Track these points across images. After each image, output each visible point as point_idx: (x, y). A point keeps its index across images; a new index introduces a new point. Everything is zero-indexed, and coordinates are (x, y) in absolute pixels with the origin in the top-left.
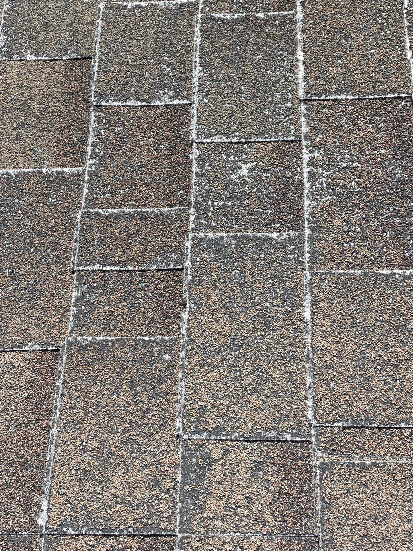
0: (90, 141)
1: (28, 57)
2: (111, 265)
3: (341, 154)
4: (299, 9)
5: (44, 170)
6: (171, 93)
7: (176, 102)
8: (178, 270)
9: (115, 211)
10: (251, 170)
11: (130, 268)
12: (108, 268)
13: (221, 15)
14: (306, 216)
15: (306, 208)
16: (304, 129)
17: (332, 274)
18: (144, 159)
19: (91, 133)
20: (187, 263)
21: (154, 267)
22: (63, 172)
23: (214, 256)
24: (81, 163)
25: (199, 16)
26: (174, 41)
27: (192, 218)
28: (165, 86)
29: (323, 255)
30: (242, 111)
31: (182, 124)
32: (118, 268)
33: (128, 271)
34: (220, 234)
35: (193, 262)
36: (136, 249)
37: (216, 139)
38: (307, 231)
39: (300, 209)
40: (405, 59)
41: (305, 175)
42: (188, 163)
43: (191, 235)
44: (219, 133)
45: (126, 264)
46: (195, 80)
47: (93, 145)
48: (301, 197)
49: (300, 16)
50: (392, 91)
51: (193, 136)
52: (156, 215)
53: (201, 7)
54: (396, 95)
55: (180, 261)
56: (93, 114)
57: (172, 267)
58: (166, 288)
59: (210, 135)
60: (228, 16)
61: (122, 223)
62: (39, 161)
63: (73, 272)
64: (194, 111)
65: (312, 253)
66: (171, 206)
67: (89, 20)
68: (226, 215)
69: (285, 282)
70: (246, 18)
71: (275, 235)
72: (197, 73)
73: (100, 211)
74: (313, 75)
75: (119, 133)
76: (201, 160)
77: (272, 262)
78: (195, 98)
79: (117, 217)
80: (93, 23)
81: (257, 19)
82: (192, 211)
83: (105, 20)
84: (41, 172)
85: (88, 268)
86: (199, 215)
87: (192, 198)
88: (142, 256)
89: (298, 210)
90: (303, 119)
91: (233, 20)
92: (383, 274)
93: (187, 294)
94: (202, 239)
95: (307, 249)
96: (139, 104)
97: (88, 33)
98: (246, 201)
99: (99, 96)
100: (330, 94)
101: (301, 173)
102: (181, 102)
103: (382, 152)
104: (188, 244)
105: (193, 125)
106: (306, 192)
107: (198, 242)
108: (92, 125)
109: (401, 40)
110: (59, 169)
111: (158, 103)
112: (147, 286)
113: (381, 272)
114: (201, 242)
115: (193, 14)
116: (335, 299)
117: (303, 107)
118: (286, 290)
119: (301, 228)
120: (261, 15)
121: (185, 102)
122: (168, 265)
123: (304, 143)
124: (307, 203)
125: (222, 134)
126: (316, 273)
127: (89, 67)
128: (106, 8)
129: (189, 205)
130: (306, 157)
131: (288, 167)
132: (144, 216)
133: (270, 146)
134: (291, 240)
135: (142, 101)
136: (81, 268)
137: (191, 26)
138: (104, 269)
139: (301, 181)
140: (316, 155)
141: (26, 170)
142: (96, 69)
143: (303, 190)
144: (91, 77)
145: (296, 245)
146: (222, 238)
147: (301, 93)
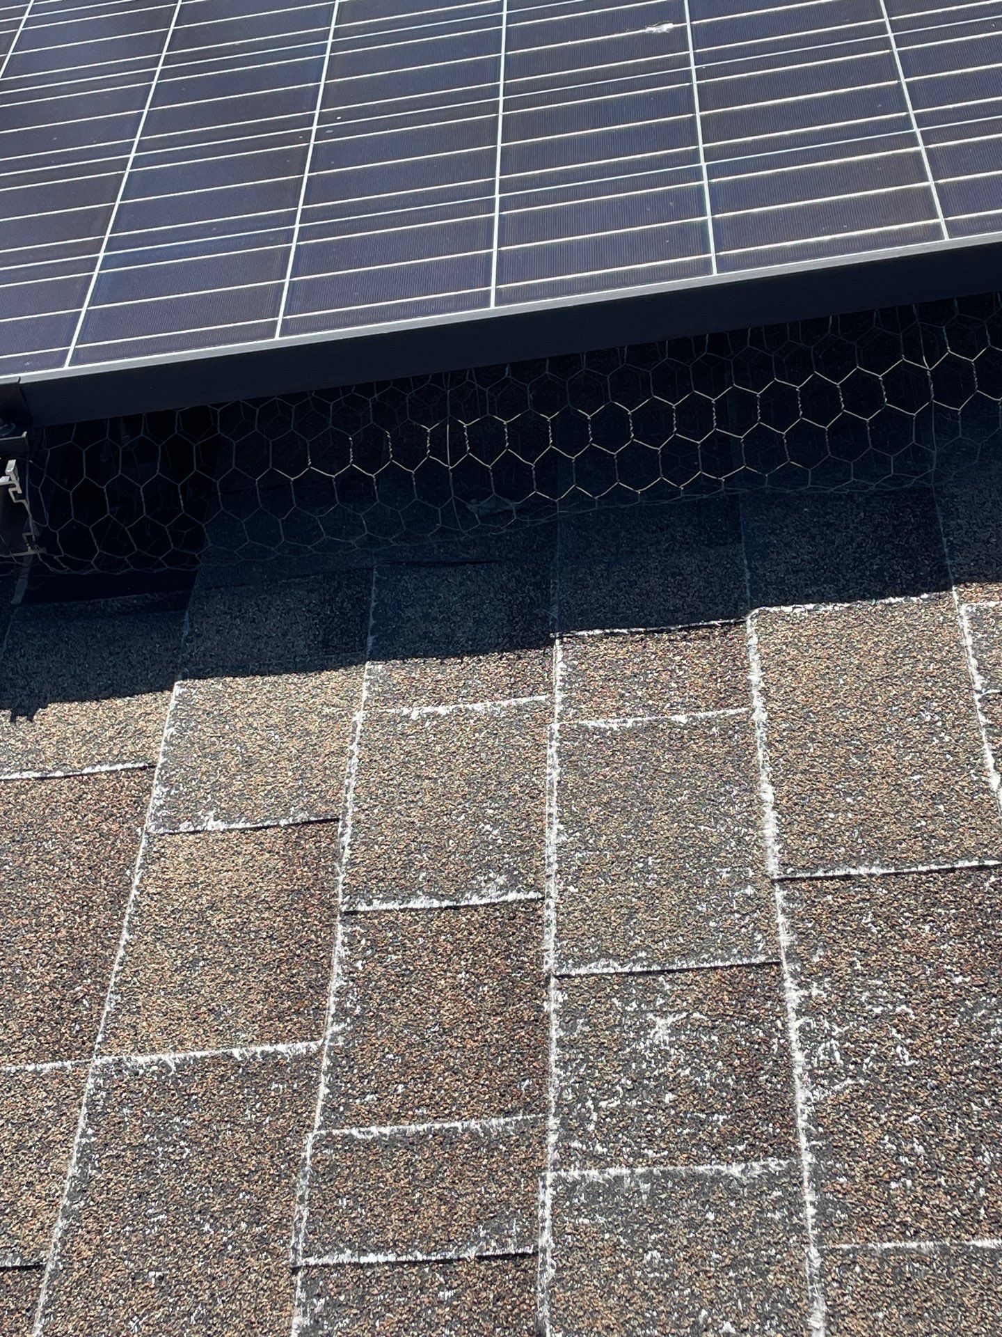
0: (335, 984)
1: (211, 825)
2: (377, 1249)
3: (867, 988)
4: (758, 702)
5: (236, 1052)
6: (501, 880)
7: (512, 896)
8: (523, 1255)
9: (387, 1130)
10: (675, 1030)
11: (420, 1257)
12: (371, 1258)
13: (600, 723)
14: (801, 1123)
15: (800, 1106)
16: (785, 939)
17: (868, 1253)
18: (447, 1017)
19: (337, 969)
20: (545, 1239)
21: (472, 1253)
22: (276, 1053)
23: (601, 1220)
24: (314, 1032)
25: (556, 726)
26: (506, 777)
27: (552, 1138)
28: (488, 866)
29: (844, 1209)
30: (651, 908)
31: (526, 939)
32: (392, 1258)
33: (414, 1264)
34: (613, 1171)
35: (557, 1235)
36: (432, 1211)
37: (597, 968)
38: (807, 1158)
39: (788, 1111)
40: (987, 791)
41: (794, 1036)
42: (541, 1021)
43: (550, 1176)
44: (604, 954)
45: (409, 1246)
46: (550, 851)
47: (339, 993)
48: (788, 1082)
49: (760, 716)
50: (967, 855)
51: (550, 963)
52: (474, 1135)
53: (558, 709)
54: (975, 863)
55: (528, 1236)
56: (340, 927)
57: (511, 1250)
58: (498, 1298)
59: (584, 960)
60: (615, 725)
61: (402, 1157)
62: (226, 1034)
63: (295, 1271)
64: (550, 914)
65: (821, 1207)
66: (508, 1114)
67: (335, 747)
68: (626, 1128)
69: (763, 1274)
70: (652, 726)
71: (735, 1170)
72: (553, 836)
73: (354, 1132)
74: (796, 828)
75: (395, 965)
76: (568, 1013)
77: (734, 1230)
78: (552, 887)
79: (391, 1143)
80: (342, 752)
81: (673, 725)
82: (553, 1122)
83: (366, 745)
84: (230, 1057)
85: (326, 1260)
86: (567, 1132)
87: (551, 1096)
88: (444, 1228)
89: (784, 1112)
90: (781, 919)
91: (624, 732)
92: (983, 1249)
93: (545, 1311)
94: (575, 1183)
95: (809, 1196)
96: (436, 904)
97: (333, 772)
98: (669, 1097)
99: (352, 892)
100: (836, 865)
101: (784, 1032)
102: (522, 896)
103: (958, 980)
104: (546, 1197)
105: (549, 941)
106: (798, 1071)
107: (568, 1190)
108: (340, 951)
109: (974, 752)
110: (268, 1048)
111: (475, 900)
112: (457, 1296)
113: (979, 1244)
114: (573, 1189)
115: (543, 724)
116: (878, 1309)
117: (779, 894)
118: (769, 1292)
119: (793, 1152)
120: (682, 719)
121: (532, 895)
122: (504, 1245)
123: (786, 967)
124: (801, 1095)
125: (609, 956)
126: (833, 1251)
127: (332, 838)
128: (367, 720)
129: (545, 1110)
130: (793, 996)
131: (755, 1021)
132: (447, 1139)
133: (714, 978)
134: (771, 1179)
135: (441, 898)
136: (312, 1261)
137: (539, 747)
138: (363, 1260)
139: (785, 1049)
140: (815, 992)
141: (199, 1054)
142: (346, 840)
143: (790, 1067)
144: (337, 856)
145: (785, 1190)
146: (619, 1179)
147: (773, 867)
